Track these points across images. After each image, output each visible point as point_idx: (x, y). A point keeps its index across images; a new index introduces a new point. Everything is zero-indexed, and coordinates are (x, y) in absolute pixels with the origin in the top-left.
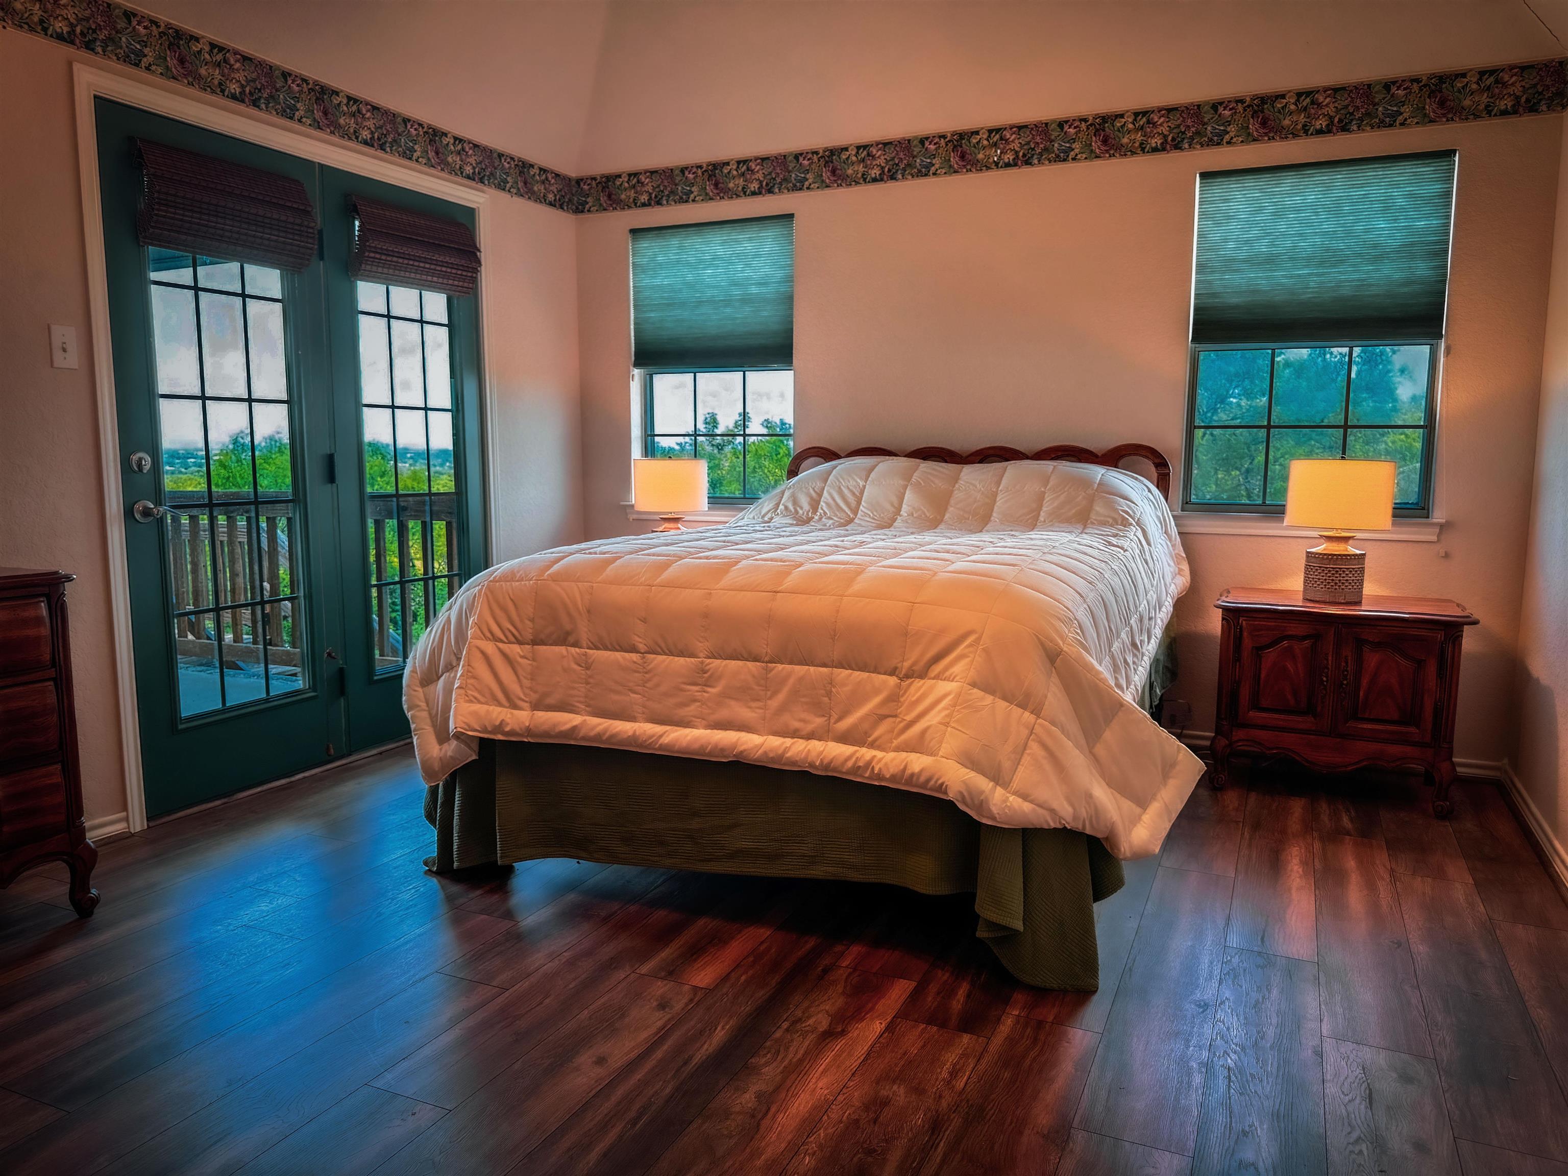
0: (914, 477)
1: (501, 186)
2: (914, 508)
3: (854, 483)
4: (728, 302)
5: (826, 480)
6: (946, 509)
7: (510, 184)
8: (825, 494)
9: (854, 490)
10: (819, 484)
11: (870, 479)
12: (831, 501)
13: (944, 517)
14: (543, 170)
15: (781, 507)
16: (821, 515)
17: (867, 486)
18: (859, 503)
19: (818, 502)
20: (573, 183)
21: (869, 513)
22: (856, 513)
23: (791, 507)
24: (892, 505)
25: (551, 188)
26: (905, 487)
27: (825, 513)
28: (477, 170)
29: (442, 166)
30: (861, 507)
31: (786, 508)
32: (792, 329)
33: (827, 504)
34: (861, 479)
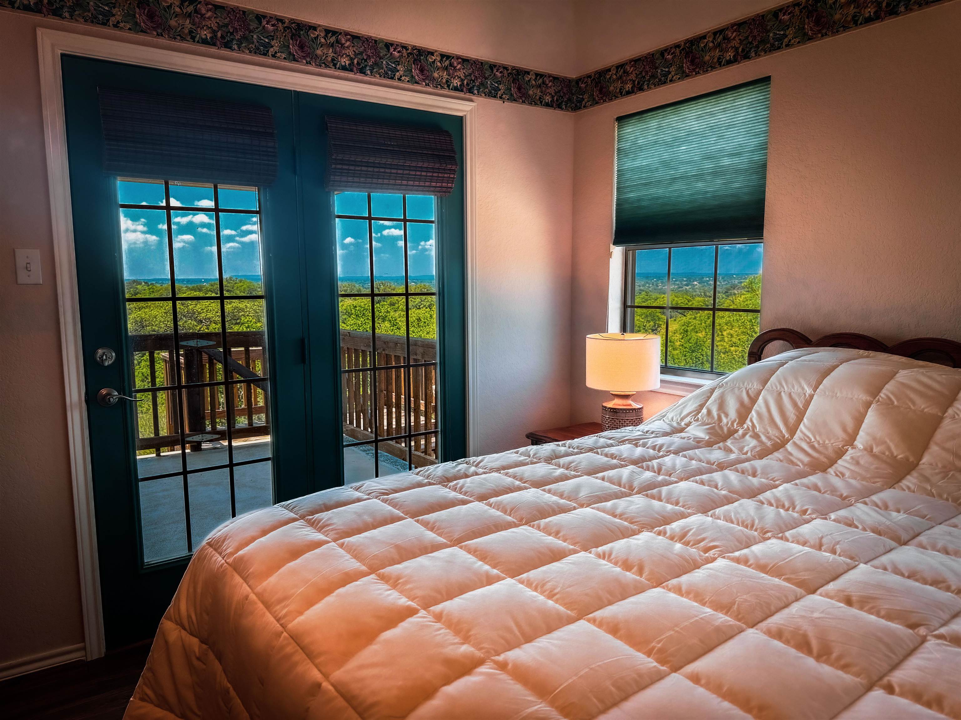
0: (884, 391)
1: (492, 94)
2: (874, 439)
3: (800, 390)
4: (699, 177)
5: (765, 382)
6: (926, 447)
7: (502, 91)
8: (760, 400)
9: (797, 400)
10: (756, 386)
11: (821, 387)
12: (764, 410)
13: (920, 460)
14: (539, 75)
15: (704, 411)
16: (748, 427)
17: (815, 397)
18: (800, 419)
19: (748, 410)
20: (574, 83)
21: (811, 436)
22: (793, 431)
23: (715, 413)
24: (845, 430)
25: (549, 90)
26: (868, 405)
27: (754, 426)
28: (465, 82)
29: (427, 82)
30: (802, 426)
31: (709, 412)
32: (764, 199)
33: (759, 415)
34: (809, 385)
